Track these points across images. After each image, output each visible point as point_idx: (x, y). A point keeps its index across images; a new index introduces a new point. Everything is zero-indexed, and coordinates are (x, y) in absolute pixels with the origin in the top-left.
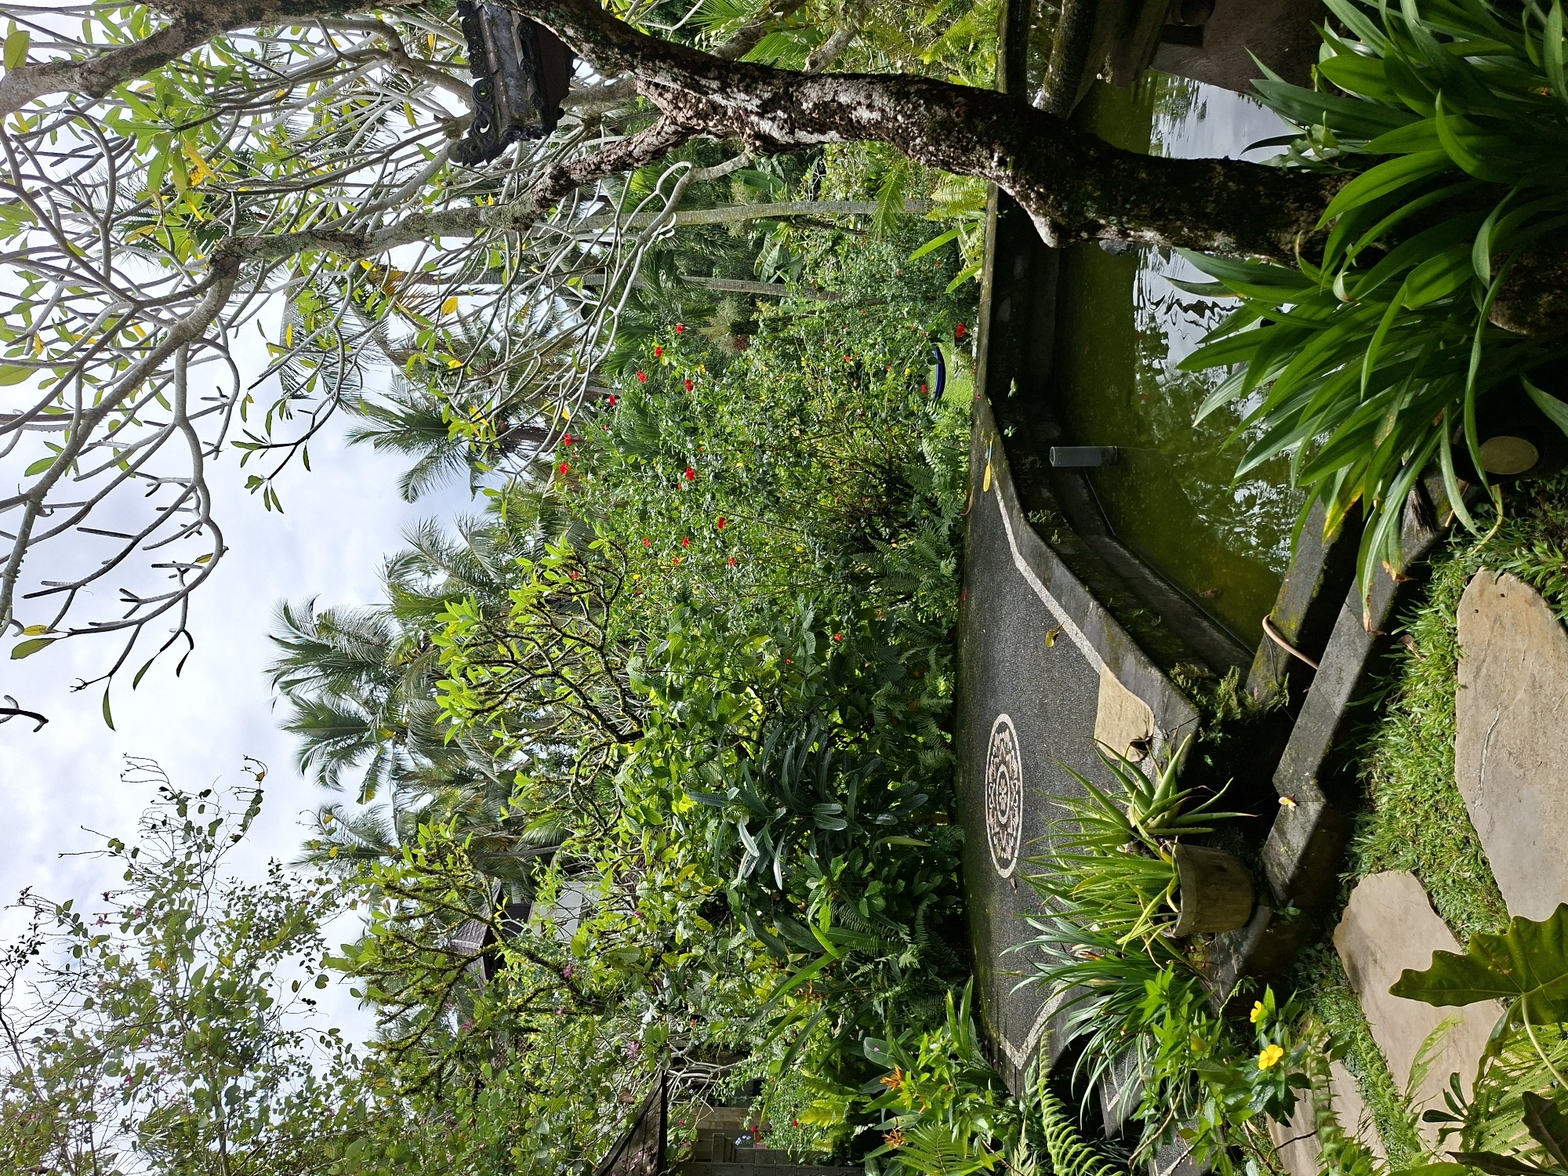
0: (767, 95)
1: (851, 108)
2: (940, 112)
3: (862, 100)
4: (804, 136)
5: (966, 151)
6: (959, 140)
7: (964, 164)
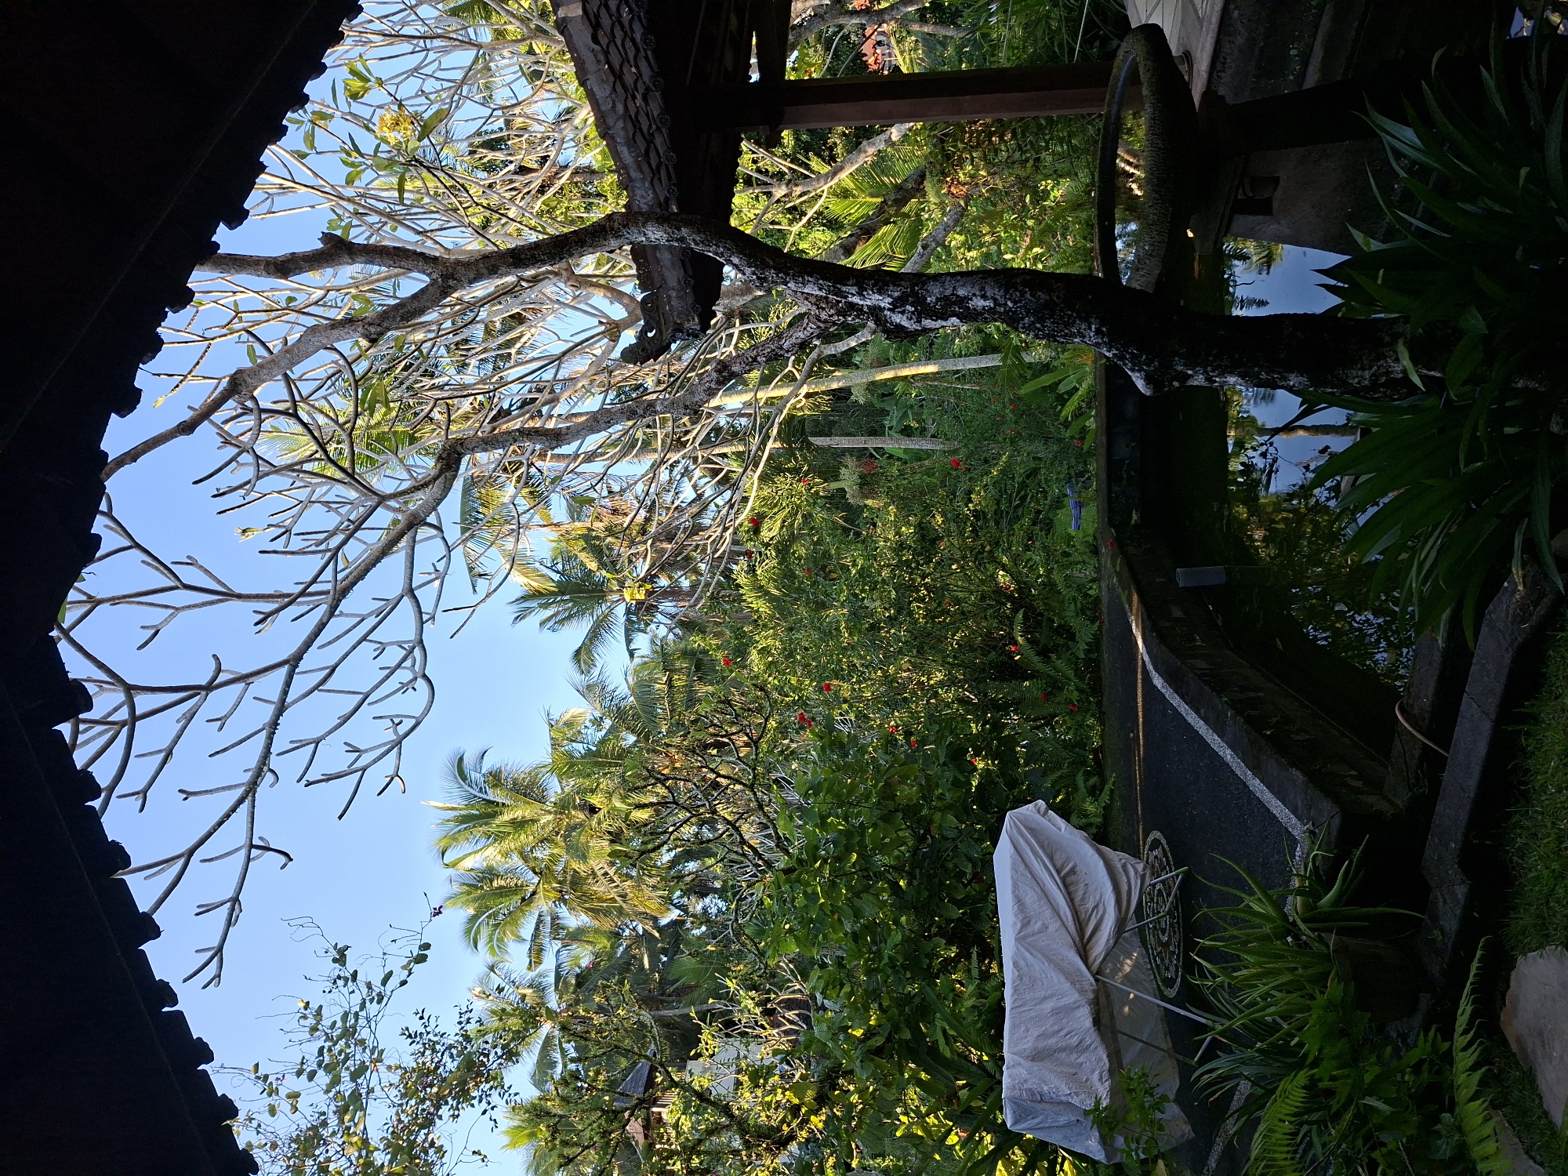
0: (896, 294)
1: (967, 299)
2: (1043, 296)
3: (978, 293)
4: (928, 323)
5: (1067, 325)
6: (1062, 318)
7: (1066, 335)
